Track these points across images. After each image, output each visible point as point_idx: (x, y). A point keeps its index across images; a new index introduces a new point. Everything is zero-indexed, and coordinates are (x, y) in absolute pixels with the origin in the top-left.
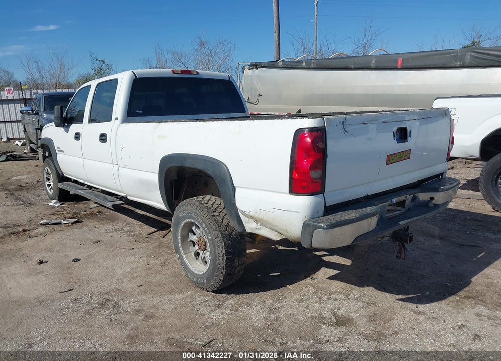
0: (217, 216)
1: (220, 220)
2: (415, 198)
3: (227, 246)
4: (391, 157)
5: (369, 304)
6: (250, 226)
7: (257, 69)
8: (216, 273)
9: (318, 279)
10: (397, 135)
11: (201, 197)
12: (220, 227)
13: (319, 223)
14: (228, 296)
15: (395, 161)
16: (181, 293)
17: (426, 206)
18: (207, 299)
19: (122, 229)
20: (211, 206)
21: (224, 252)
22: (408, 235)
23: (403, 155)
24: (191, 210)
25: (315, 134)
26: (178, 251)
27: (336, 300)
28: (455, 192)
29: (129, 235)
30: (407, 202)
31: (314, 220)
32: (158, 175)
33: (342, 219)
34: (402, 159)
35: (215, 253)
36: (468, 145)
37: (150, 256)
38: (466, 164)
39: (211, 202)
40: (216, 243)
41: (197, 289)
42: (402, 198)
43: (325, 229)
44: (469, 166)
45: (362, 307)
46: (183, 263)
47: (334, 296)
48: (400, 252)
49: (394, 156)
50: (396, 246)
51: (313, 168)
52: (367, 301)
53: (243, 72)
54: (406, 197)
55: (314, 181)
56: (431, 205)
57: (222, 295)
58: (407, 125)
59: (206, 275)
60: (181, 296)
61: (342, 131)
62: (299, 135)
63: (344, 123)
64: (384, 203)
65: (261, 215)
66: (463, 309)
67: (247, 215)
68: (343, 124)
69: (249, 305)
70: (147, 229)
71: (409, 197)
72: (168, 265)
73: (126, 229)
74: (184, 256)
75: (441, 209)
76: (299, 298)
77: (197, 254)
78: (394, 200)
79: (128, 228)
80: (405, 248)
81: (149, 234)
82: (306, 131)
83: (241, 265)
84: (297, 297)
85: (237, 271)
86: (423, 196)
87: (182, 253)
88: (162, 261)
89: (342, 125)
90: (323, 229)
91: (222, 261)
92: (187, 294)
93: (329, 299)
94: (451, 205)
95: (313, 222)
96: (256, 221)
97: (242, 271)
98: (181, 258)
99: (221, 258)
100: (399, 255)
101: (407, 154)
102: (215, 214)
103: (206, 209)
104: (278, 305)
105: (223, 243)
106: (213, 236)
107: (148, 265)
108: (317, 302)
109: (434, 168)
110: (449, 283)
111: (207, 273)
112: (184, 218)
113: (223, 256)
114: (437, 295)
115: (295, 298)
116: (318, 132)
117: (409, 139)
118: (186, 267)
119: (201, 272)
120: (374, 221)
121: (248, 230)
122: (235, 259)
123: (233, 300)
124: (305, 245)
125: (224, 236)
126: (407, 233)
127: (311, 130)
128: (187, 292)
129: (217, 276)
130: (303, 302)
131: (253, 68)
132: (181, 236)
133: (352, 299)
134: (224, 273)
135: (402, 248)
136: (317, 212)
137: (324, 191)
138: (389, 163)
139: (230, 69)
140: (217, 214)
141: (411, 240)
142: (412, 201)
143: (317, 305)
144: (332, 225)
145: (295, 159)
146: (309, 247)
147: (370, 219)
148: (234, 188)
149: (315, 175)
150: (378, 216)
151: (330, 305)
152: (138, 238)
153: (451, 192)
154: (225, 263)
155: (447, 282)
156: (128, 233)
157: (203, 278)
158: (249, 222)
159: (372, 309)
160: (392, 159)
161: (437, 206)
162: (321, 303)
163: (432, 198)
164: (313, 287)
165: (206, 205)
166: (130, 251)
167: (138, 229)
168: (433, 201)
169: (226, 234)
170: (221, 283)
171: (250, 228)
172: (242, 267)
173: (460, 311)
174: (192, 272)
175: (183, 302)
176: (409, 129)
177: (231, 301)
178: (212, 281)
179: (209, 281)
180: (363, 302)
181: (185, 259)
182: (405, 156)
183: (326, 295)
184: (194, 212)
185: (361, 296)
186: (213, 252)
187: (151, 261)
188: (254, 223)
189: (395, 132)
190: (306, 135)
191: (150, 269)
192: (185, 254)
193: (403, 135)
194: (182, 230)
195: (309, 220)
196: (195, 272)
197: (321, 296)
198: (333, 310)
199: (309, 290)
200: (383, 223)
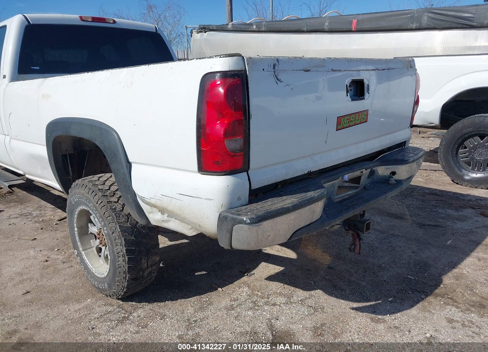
0: (116, 202)
1: (119, 207)
2: (372, 173)
3: (128, 243)
4: (342, 119)
5: (316, 310)
6: (155, 218)
7: (205, 32)
8: (117, 279)
9: (255, 275)
10: (351, 90)
11: (96, 177)
12: (118, 217)
13: (239, 215)
14: (139, 305)
15: (348, 125)
16: (78, 301)
17: (387, 183)
18: (110, 309)
19: (31, 214)
20: (108, 188)
21: (125, 252)
22: (364, 222)
23: (359, 116)
24: (83, 195)
25: (230, 81)
26: (75, 247)
27: (274, 305)
28: (419, 165)
29: (36, 222)
30: (362, 178)
31: (233, 211)
32: (46, 147)
33: (274, 208)
34: (357, 122)
35: (113, 252)
36: (427, 111)
37: (53, 249)
38: (420, 133)
39: (108, 183)
40: (113, 240)
41: (101, 295)
42: (357, 174)
43: (249, 224)
44: (423, 136)
45: (306, 313)
46: (83, 261)
47: (273, 299)
48: (354, 244)
49: (346, 118)
50: (349, 238)
51: (229, 134)
52: (314, 305)
53: (191, 36)
54: (362, 172)
55: (231, 155)
56: (392, 181)
57: (131, 303)
58: (364, 76)
59: (107, 279)
60: (77, 306)
61: (273, 79)
62: (207, 83)
63: (276, 68)
64: (333, 182)
65: (165, 203)
66: (431, 312)
67: (148, 203)
68: (274, 68)
69: (163, 317)
70: (60, 214)
71: (366, 172)
72: (72, 261)
73: (35, 214)
74: (83, 253)
75: (404, 187)
76: (229, 303)
77: (99, 250)
78: (347, 177)
79: (38, 212)
80: (360, 239)
81: (60, 220)
82: (218, 76)
83: (152, 266)
84: (225, 302)
85: (146, 273)
86: (383, 171)
87: (81, 249)
88: (67, 255)
89: (273, 70)
90: (246, 224)
91: (123, 262)
92: (85, 303)
93: (266, 303)
94: (415, 182)
95: (232, 214)
96: (162, 211)
97: (154, 273)
98: (79, 255)
99: (121, 259)
100: (353, 247)
101: (364, 116)
102: (111, 200)
103: (100, 193)
104: (200, 315)
105: (123, 239)
106: (109, 230)
107: (47, 261)
108: (251, 308)
109: (396, 134)
110: (411, 275)
111: (108, 277)
112: (78, 204)
113: (123, 256)
114: (398, 293)
115: (223, 304)
116: (234, 78)
117: (366, 95)
118: (86, 267)
119: (102, 275)
120: (318, 207)
121: (153, 223)
122: (141, 259)
123: (143, 310)
124: (224, 244)
125: (123, 230)
126: (363, 219)
127: (225, 75)
128: (86, 299)
129: (118, 281)
130: (233, 309)
131: (201, 32)
132: (77, 228)
133: (295, 303)
134: (127, 278)
135: (357, 240)
136: (239, 199)
137: (249, 168)
138: (339, 127)
139: (181, 36)
140: (114, 199)
141: (368, 228)
142: (368, 177)
143: (250, 313)
144: (258, 217)
145: (204, 121)
146: (229, 248)
147: (313, 205)
148: (129, 165)
149: (233, 144)
150: (323, 200)
151: (267, 312)
152: (45, 226)
153: (414, 165)
154: (127, 266)
155: (408, 275)
156: (36, 218)
157: (104, 283)
158: (152, 213)
159: (319, 317)
160: (344, 122)
161: (399, 182)
162: (256, 309)
163: (394, 173)
164: (248, 286)
165: (100, 187)
166: (31, 242)
167: (51, 213)
168: (395, 177)
169: (126, 227)
170: (125, 290)
171: (154, 220)
172: (154, 268)
173: (427, 315)
174: (93, 273)
175: (77, 315)
176: (366, 82)
177: (140, 311)
178: (114, 287)
179: (110, 286)
180: (309, 306)
181: (84, 257)
182: (360, 118)
183: (263, 298)
184: (87, 197)
185: (306, 298)
186: (111, 251)
187: (52, 256)
188: (160, 213)
189: (348, 85)
190: (219, 83)
191: (48, 266)
192: (83, 250)
193: (358, 89)
194: (77, 220)
195: (226, 211)
196: (96, 274)
197: (256, 300)
198: (270, 320)
199: (243, 292)
200: (332, 209)
